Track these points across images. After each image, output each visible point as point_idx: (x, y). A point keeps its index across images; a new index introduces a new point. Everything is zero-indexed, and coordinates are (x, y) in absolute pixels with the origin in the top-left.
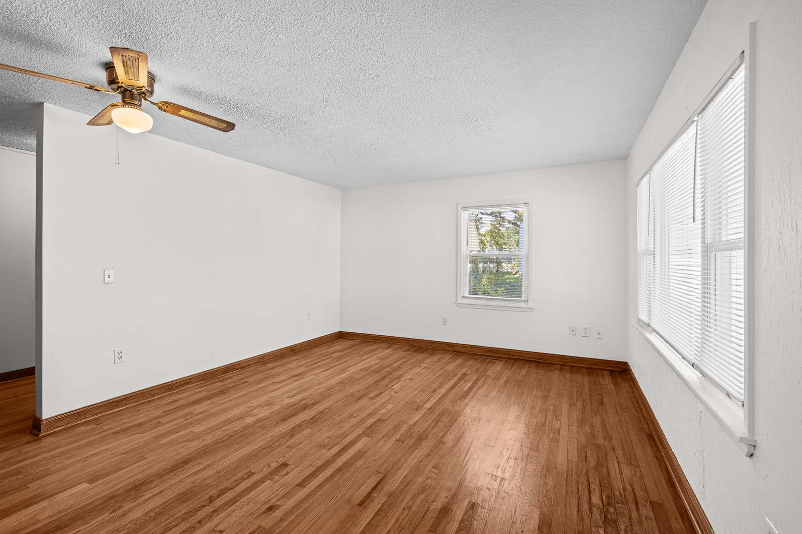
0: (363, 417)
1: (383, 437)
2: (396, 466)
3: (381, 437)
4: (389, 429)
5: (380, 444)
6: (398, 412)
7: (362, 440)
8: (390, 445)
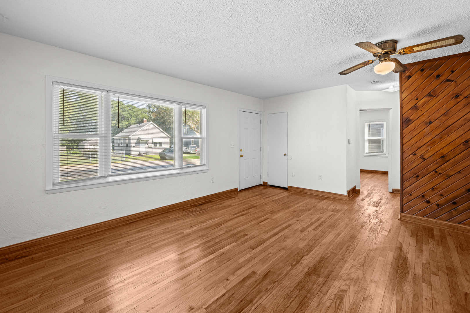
0: (264, 253)
1: (254, 238)
2: (253, 226)
3: (256, 238)
4: (250, 242)
5: (257, 234)
6: (238, 254)
7: (266, 237)
8: (252, 233)
